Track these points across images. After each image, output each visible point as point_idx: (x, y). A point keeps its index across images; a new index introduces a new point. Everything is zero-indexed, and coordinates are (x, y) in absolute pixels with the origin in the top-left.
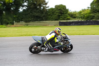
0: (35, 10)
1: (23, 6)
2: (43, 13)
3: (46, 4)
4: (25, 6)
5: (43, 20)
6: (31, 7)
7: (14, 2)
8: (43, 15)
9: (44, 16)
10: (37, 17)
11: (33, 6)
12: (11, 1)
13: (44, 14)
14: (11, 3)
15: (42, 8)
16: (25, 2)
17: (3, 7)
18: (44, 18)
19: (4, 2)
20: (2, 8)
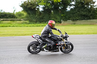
0: (82, 9)
1: (71, 5)
2: (90, 12)
3: (94, 3)
4: (73, 5)
5: (90, 19)
6: (79, 6)
7: (62, 1)
8: (90, 14)
9: (92, 15)
10: (84, 15)
11: (80, 5)
12: (59, 1)
13: (92, 13)
14: (59, 3)
15: (90, 6)
16: (73, 1)
17: (52, 6)
18: (91, 17)
19: (53, 2)
20: (50, 7)
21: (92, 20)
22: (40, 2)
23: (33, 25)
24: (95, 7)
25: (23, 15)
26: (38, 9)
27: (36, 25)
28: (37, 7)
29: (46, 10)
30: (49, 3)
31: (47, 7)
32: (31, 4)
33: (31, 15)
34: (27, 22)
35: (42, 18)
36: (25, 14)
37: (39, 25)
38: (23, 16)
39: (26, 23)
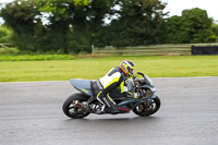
0: (138, 21)
1: (112, 13)
2: (155, 27)
3: (163, 7)
4: (117, 12)
5: (154, 43)
6: (130, 14)
7: (92, 4)
8: (155, 31)
9: (157, 34)
10: (142, 35)
11: (132, 13)
12: (85, 3)
13: (158, 30)
14: (86, 7)
15: (153, 15)
16: (117, 3)
17: (70, 14)
18: (157, 38)
19: (72, 5)
20: (67, 16)
21: (158, 46)
22: (43, 4)
23: (27, 56)
24: (165, 17)
25: (5, 34)
26: (39, 20)
27: (35, 57)
28: (37, 17)
29: (57, 22)
30: (63, 7)
31: (60, 16)
32: (23, 10)
33: (23, 35)
34: (15, 50)
35: (48, 42)
36: (9, 32)
37: (41, 56)
38: (3, 38)
39: (12, 53)
